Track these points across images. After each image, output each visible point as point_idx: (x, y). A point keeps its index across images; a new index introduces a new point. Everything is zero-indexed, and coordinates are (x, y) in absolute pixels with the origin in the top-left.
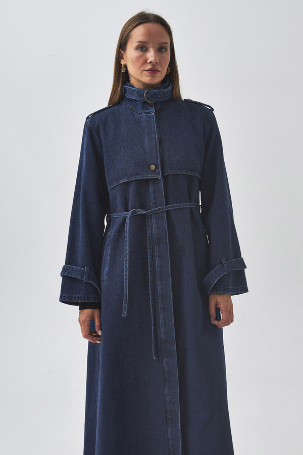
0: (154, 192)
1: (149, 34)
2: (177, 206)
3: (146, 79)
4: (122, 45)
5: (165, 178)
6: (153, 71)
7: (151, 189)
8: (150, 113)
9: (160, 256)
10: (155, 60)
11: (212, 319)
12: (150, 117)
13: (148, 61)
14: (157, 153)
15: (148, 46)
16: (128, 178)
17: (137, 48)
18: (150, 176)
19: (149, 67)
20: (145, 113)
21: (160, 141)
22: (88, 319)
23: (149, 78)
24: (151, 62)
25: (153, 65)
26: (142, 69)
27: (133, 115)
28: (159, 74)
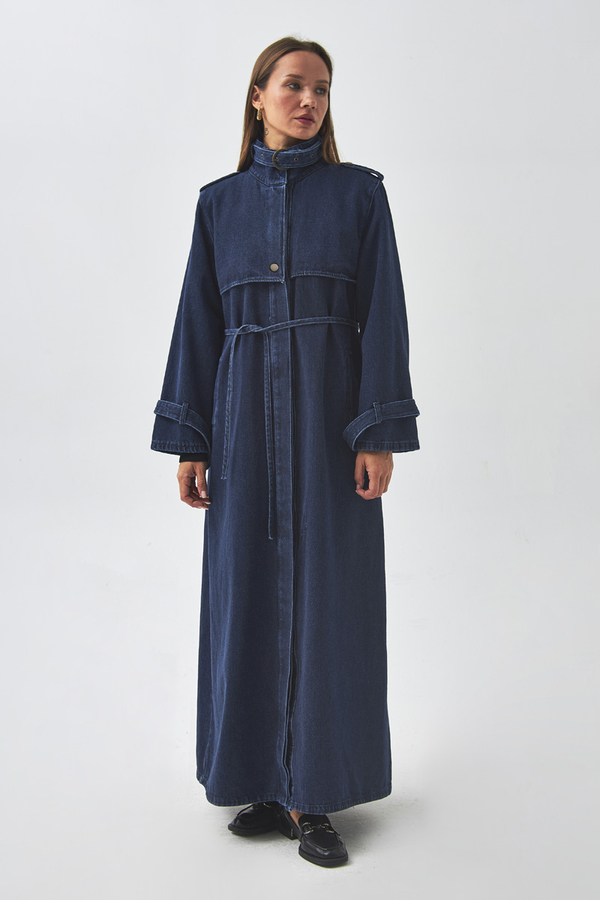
0: (275, 302)
1: (304, 66)
2: (304, 322)
3: (295, 132)
4: (260, 80)
5: (291, 281)
6: (307, 120)
7: (272, 296)
8: (280, 184)
9: (279, 394)
10: (313, 103)
11: (358, 486)
12: (279, 192)
13: (302, 105)
14: (282, 245)
15: (303, 82)
16: (240, 280)
17: (285, 85)
18: (270, 279)
19: (302, 113)
20: (274, 185)
21: (289, 227)
22: (186, 475)
23: (300, 130)
24: (305, 106)
25: (309, 111)
26: (291, 116)
27: (259, 188)
28: (313, 125)
